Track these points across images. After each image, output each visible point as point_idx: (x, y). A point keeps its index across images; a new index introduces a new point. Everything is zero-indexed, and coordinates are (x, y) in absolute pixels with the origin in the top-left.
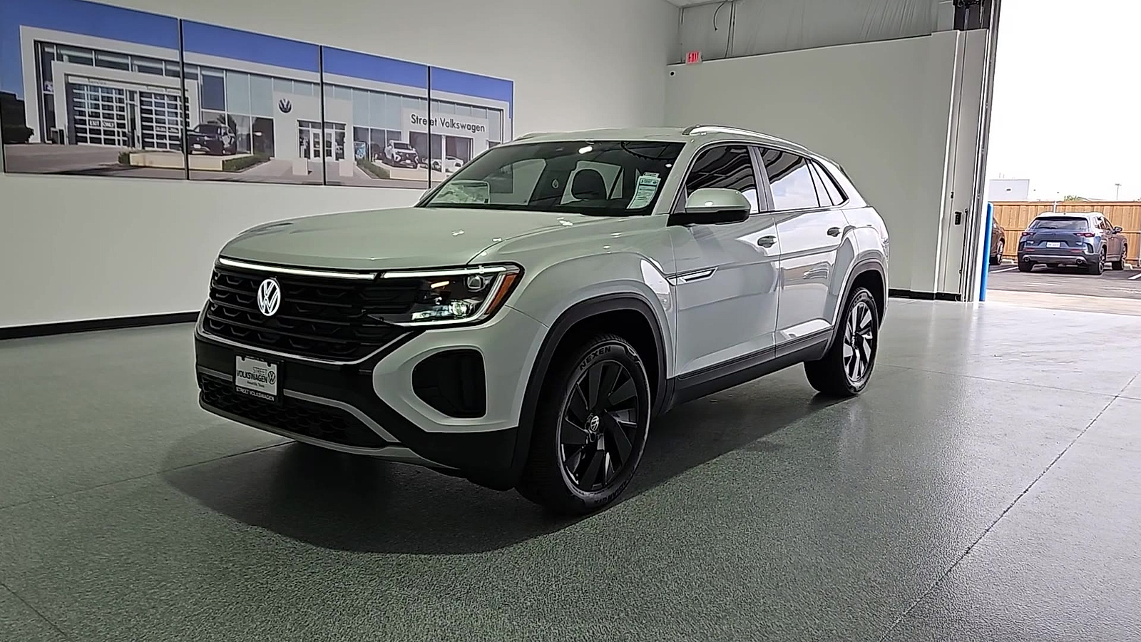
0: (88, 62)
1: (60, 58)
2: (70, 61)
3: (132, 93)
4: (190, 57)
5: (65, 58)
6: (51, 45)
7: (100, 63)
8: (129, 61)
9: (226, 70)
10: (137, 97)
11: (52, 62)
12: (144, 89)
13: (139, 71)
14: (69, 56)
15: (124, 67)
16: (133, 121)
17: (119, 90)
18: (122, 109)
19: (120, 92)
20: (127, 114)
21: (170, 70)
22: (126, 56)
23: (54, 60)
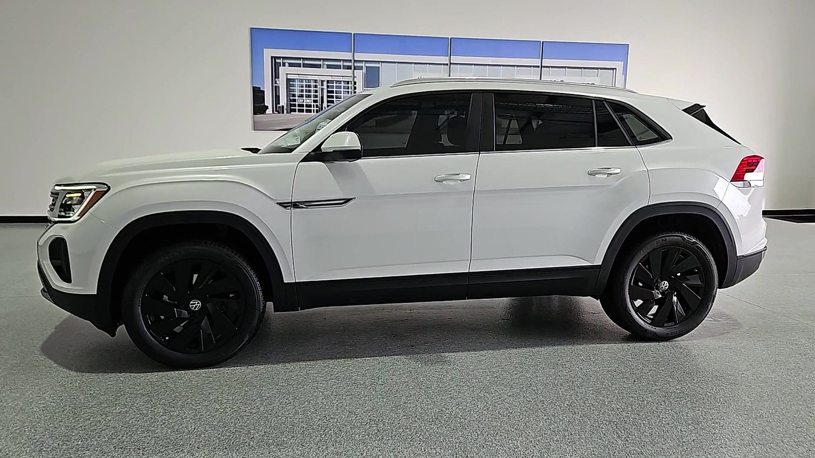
0: (299, 65)
1: (284, 65)
2: (289, 66)
3: (322, 82)
4: (359, 56)
5: (287, 64)
6: (279, 58)
7: (305, 66)
8: (321, 63)
9: (382, 62)
10: (325, 83)
11: (280, 67)
12: (330, 79)
13: (327, 68)
14: (289, 63)
15: (318, 66)
16: (322, 98)
17: (315, 80)
18: (316, 91)
19: (316, 81)
20: (319, 94)
21: (345, 66)
22: (319, 60)
23: (280, 66)
